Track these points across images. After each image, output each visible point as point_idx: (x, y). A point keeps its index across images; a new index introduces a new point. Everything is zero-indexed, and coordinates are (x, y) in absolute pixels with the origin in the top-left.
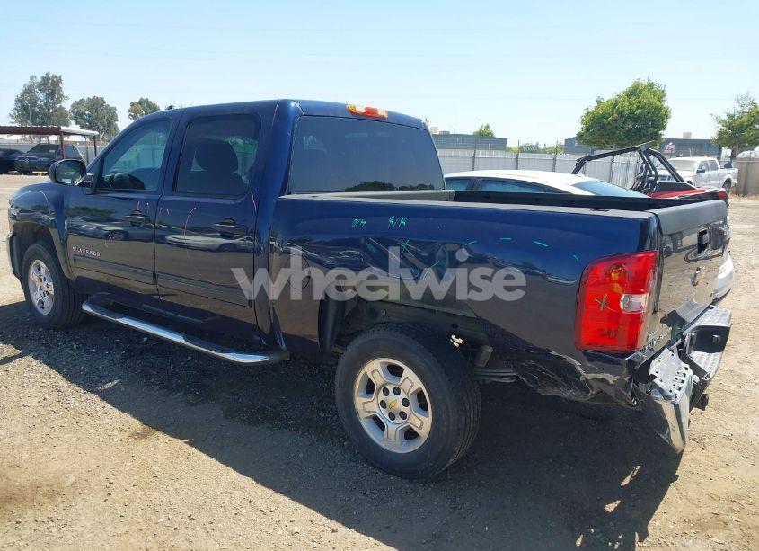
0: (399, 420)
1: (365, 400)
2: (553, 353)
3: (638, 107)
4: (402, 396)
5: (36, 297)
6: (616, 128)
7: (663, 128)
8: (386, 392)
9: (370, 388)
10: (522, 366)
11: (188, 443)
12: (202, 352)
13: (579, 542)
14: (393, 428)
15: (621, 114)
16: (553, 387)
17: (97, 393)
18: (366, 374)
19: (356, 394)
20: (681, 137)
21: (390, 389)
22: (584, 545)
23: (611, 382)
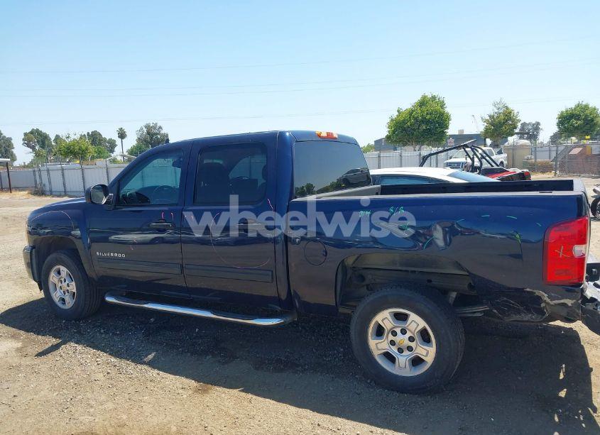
0: (406, 353)
1: (377, 341)
2: (528, 290)
3: (427, 114)
4: (408, 334)
5: (56, 296)
6: (414, 130)
7: (447, 128)
8: (394, 334)
9: (380, 331)
10: (498, 302)
11: (243, 391)
12: (231, 322)
13: (556, 419)
14: (403, 360)
15: (416, 119)
16: (516, 315)
17: (144, 363)
18: (377, 322)
19: (370, 338)
20: (457, 133)
21: (398, 330)
22: (561, 421)
23: (570, 305)
